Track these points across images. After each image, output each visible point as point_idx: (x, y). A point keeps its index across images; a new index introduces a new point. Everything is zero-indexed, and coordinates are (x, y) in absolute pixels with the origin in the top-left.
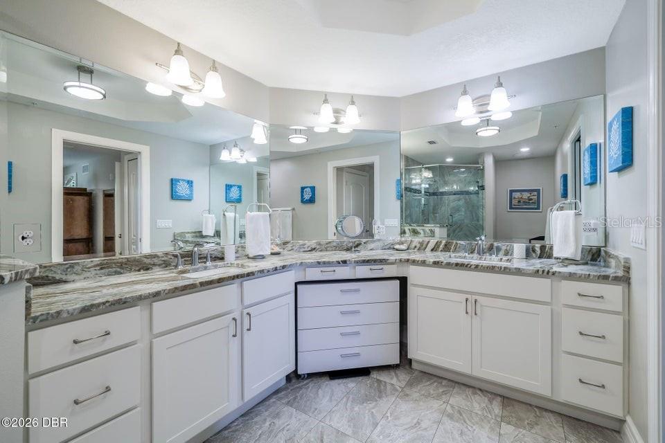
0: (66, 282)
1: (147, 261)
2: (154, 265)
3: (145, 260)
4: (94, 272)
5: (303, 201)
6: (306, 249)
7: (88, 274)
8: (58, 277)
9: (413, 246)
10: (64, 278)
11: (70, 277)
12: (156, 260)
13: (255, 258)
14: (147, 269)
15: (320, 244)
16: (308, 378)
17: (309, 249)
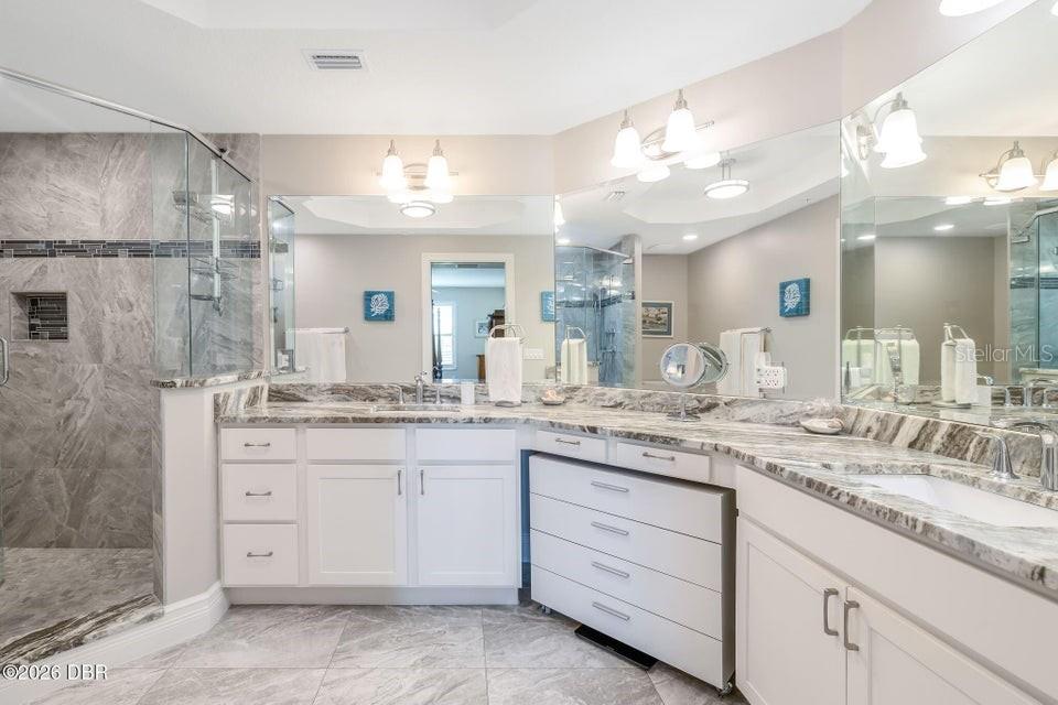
0: (306, 401)
1: (373, 391)
2: (380, 396)
3: (371, 390)
4: (327, 396)
5: (786, 314)
6: (606, 403)
7: (322, 397)
8: (302, 396)
9: (862, 427)
10: (306, 397)
11: (309, 398)
12: (381, 392)
13: (500, 405)
14: (372, 400)
15: (630, 397)
16: (549, 615)
17: (612, 403)
